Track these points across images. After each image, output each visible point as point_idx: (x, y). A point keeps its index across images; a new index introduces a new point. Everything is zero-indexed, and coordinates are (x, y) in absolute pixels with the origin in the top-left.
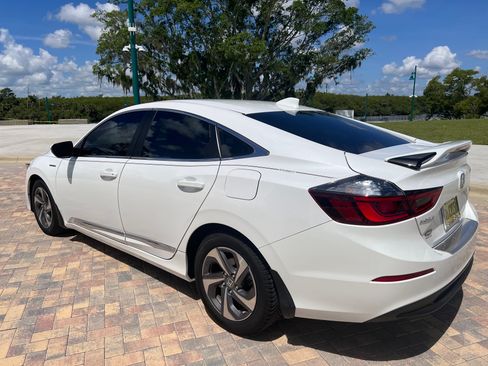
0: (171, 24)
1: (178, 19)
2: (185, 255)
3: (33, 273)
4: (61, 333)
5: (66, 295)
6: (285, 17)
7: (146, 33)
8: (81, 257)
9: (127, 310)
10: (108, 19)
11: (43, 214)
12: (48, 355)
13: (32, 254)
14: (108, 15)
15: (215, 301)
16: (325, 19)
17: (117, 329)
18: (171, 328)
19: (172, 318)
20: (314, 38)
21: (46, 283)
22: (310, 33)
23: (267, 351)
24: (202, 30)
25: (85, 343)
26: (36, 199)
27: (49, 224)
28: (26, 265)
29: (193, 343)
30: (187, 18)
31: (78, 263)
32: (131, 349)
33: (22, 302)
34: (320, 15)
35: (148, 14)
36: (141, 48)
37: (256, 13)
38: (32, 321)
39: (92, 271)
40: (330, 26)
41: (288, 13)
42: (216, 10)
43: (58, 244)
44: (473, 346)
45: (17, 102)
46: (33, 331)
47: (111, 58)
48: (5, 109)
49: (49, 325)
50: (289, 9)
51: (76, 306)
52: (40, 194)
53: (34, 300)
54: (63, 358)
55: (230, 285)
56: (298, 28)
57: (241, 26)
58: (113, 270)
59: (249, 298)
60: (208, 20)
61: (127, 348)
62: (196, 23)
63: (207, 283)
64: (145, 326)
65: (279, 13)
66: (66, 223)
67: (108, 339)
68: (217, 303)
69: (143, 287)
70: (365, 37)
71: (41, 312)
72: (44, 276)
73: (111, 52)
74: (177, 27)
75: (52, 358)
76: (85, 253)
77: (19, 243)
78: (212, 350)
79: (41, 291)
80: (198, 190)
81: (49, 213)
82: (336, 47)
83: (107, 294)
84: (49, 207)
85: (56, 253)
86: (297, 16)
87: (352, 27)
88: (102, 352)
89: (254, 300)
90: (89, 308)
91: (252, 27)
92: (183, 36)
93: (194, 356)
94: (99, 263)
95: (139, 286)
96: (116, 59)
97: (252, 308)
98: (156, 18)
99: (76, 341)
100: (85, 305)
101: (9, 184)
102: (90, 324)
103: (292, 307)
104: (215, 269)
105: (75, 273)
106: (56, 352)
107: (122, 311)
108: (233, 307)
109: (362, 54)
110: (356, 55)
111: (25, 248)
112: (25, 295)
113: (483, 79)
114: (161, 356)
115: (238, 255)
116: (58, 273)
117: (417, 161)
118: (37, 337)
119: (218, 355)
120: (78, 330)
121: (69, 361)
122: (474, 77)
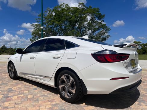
0: (53, 28)
1: (55, 26)
2: (54, 78)
3: (6, 88)
4: (13, 102)
5: (16, 93)
6: (86, 26)
7: (46, 30)
8: (22, 84)
9: (35, 97)
10: (36, 26)
11: (11, 73)
12: (9, 107)
13: (6, 84)
14: (36, 25)
15: (63, 92)
16: (97, 27)
17: (32, 101)
18: (49, 101)
19: (49, 99)
20: (94, 32)
21: (10, 90)
22: (93, 31)
23: (79, 107)
24: (62, 30)
25: (21, 105)
26: (10, 68)
27: (13, 75)
28: (4, 86)
29: (55, 105)
30: (58, 26)
31: (21, 86)
32: (36, 106)
33: (2, 95)
34: (95, 26)
35: (47, 25)
36: (44, 33)
37: (77, 25)
38: (5, 99)
39: (25, 88)
40: (98, 29)
41: (86, 25)
42: (66, 24)
43: (15, 81)
44: (144, 106)
45: (7, 49)
46: (5, 101)
47: (35, 36)
48: (3, 51)
49: (10, 100)
50: (87, 24)
51: (19, 96)
52: (11, 67)
53: (6, 94)
54: (13, 108)
55: (67, 86)
56: (89, 29)
57: (73, 29)
58: (32, 87)
59: (73, 90)
60: (64, 27)
61: (34, 106)
62: (61, 27)
63: (60, 87)
64: (40, 101)
65: (84, 26)
66: (18, 75)
67: (28, 104)
68: (63, 93)
69: (41, 91)
70: (108, 32)
71: (8, 97)
72: (10, 89)
73: (35, 35)
74: (55, 29)
75: (10, 108)
76: (23, 84)
77: (3, 81)
78: (61, 106)
79: (8, 92)
80: (59, 58)
81: (13, 72)
82: (100, 35)
83: (29, 93)
84: (14, 70)
85: (14, 83)
86: (89, 26)
87: (104, 29)
88: (26, 107)
89: (75, 90)
90: (23, 96)
91: (76, 29)
92: (57, 31)
93: (55, 108)
94: (28, 86)
95: (39, 91)
96: (37, 37)
97: (74, 93)
98: (49, 26)
99: (18, 104)
100: (22, 95)
101: (2, 68)
102: (23, 100)
103: (87, 91)
104: (63, 82)
105: (20, 88)
106: (11, 107)
107: (33, 97)
108: (68, 93)
109: (108, 36)
110: (106, 37)
111: (5, 82)
112: (3, 93)
113: (143, 44)
114: (45, 108)
115: (70, 76)
116: (14, 88)
117: (121, 46)
118: (5, 103)
119: (63, 108)
120: (19, 101)
121: (16, 109)
122: (140, 43)
